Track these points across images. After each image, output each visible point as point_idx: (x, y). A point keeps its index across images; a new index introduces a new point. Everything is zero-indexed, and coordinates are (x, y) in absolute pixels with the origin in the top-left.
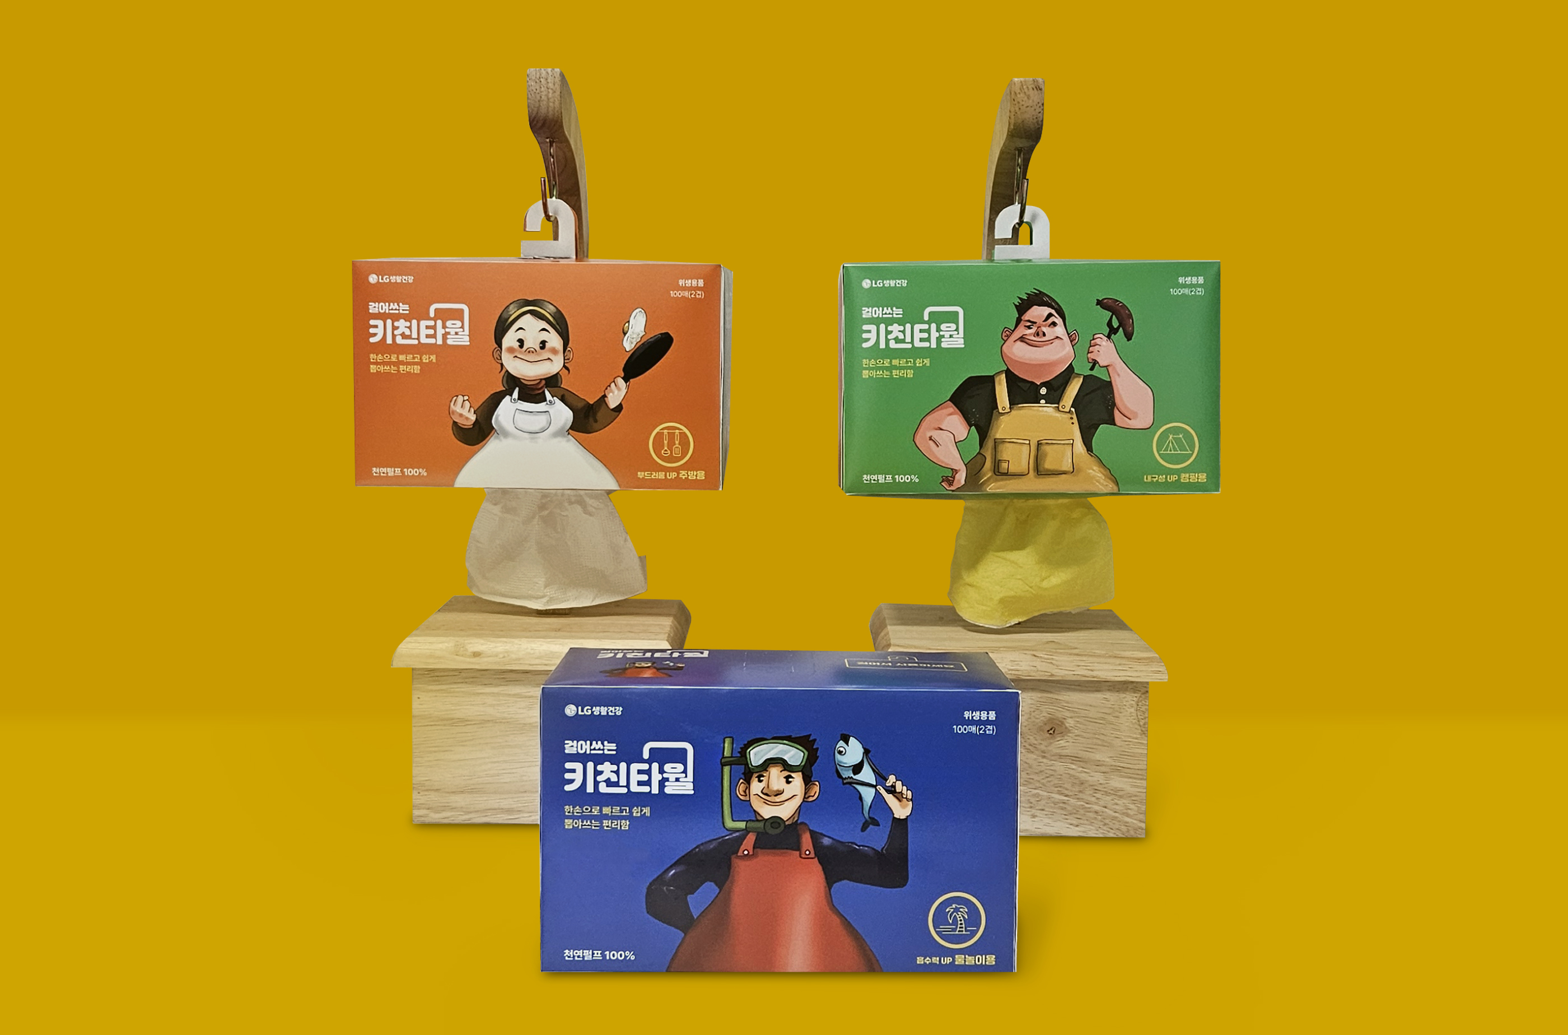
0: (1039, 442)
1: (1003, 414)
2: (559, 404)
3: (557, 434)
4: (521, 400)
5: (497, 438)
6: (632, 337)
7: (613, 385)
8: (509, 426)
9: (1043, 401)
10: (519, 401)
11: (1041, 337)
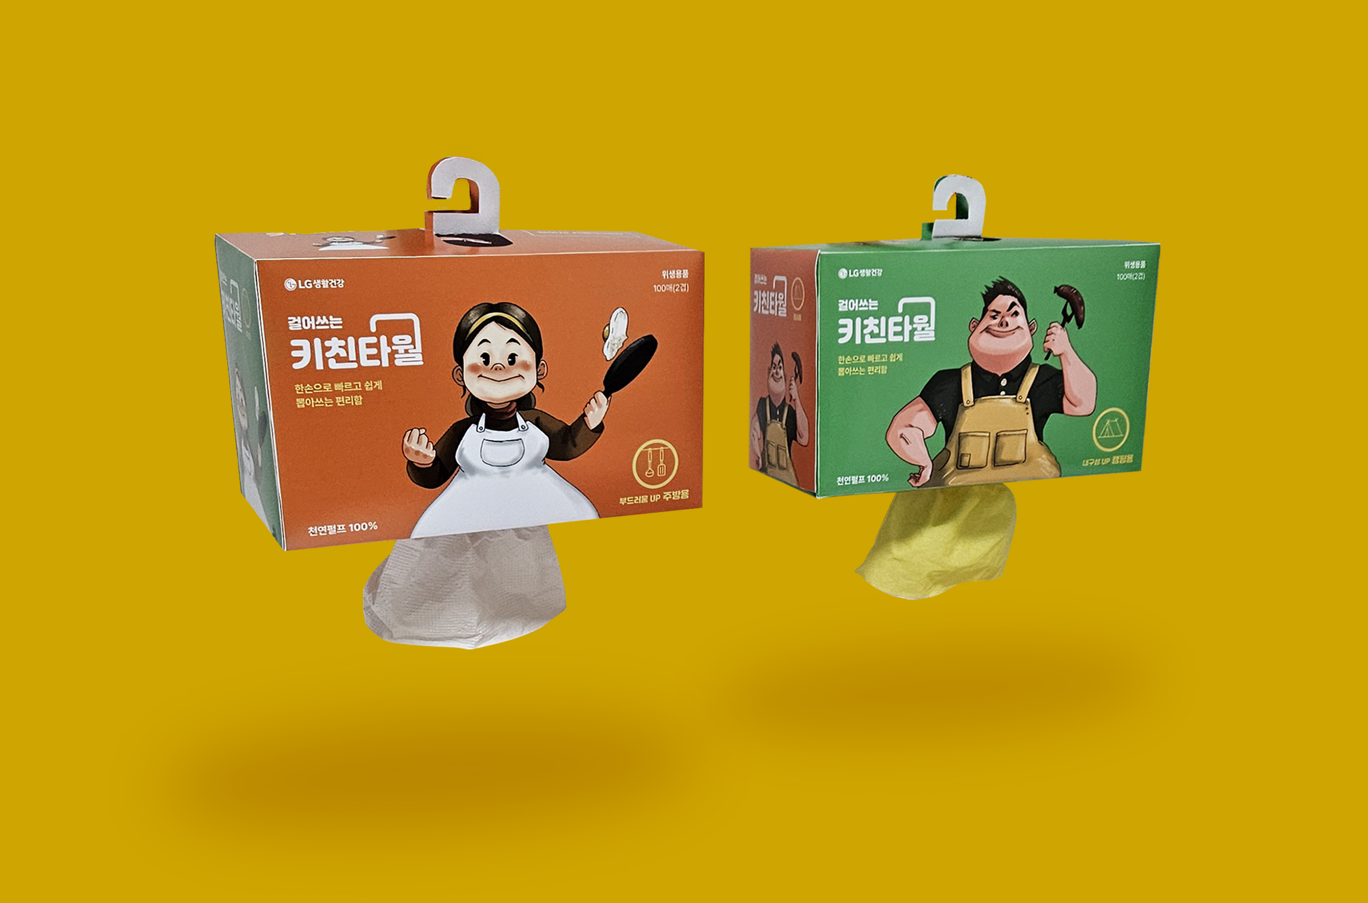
0: (998, 434)
1: (967, 408)
2: (533, 429)
3: (531, 465)
4: (488, 428)
5: (461, 476)
6: (613, 343)
7: (593, 401)
8: (476, 461)
9: (1003, 393)
10: (486, 430)
11: (1005, 327)
